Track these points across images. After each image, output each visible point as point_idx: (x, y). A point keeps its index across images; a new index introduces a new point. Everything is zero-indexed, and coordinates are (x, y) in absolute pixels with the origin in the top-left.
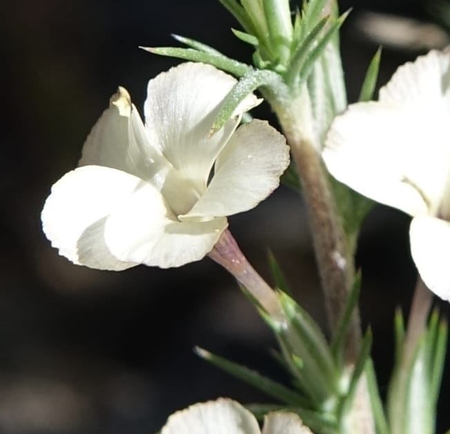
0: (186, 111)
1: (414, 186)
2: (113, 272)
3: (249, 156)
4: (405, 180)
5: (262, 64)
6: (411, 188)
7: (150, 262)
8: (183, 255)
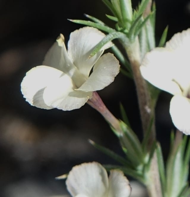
0: (84, 46)
1: (177, 83)
2: (46, 110)
3: (105, 68)
4: (173, 80)
5: (119, 29)
6: (176, 83)
7: (59, 108)
8: (73, 106)
